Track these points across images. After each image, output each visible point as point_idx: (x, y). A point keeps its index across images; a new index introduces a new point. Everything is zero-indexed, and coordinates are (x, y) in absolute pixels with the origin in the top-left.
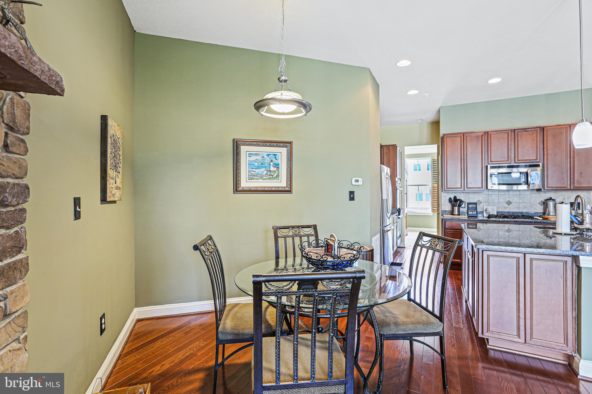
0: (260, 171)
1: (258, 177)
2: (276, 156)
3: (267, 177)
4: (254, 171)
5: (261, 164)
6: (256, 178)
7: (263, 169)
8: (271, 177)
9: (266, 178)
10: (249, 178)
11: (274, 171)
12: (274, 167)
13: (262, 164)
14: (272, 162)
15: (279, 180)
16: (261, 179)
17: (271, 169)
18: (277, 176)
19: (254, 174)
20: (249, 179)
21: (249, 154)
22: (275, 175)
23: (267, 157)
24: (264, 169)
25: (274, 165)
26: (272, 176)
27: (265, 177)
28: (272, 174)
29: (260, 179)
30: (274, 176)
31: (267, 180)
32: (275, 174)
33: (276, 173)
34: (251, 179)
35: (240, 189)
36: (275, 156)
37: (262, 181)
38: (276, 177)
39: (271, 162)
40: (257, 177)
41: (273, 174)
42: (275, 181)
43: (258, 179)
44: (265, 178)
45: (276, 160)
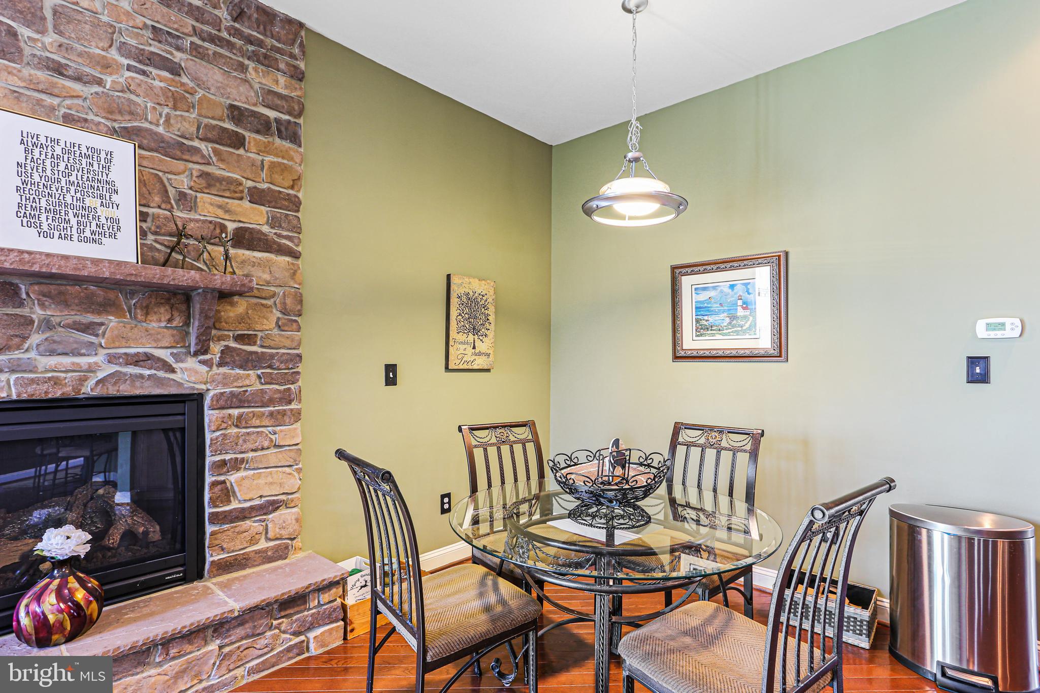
0: (717, 318)
1: (714, 330)
2: (749, 287)
3: (731, 329)
4: (706, 321)
5: (718, 305)
6: (711, 332)
7: (722, 315)
8: (740, 329)
9: (729, 333)
10: (698, 333)
11: (745, 317)
12: (744, 308)
13: (722, 306)
14: (741, 299)
15: (755, 334)
16: (720, 334)
17: (739, 314)
18: (750, 326)
19: (706, 325)
20: (697, 336)
21: (696, 289)
22: (747, 325)
23: (730, 291)
24: (725, 314)
25: (744, 306)
26: (742, 327)
27: (726, 329)
28: (741, 323)
29: (717, 334)
30: (744, 328)
31: (730, 335)
32: (746, 323)
33: (748, 320)
34: (701, 335)
35: (682, 354)
36: (746, 287)
37: (721, 337)
38: (749, 328)
39: (739, 299)
40: (711, 330)
41: (743, 323)
42: (747, 336)
43: (713, 335)
44: (727, 331)
45: (749, 294)
